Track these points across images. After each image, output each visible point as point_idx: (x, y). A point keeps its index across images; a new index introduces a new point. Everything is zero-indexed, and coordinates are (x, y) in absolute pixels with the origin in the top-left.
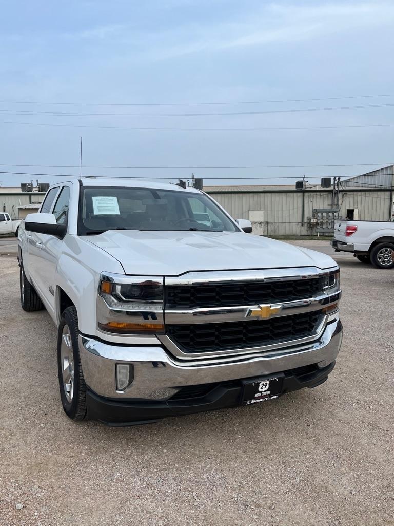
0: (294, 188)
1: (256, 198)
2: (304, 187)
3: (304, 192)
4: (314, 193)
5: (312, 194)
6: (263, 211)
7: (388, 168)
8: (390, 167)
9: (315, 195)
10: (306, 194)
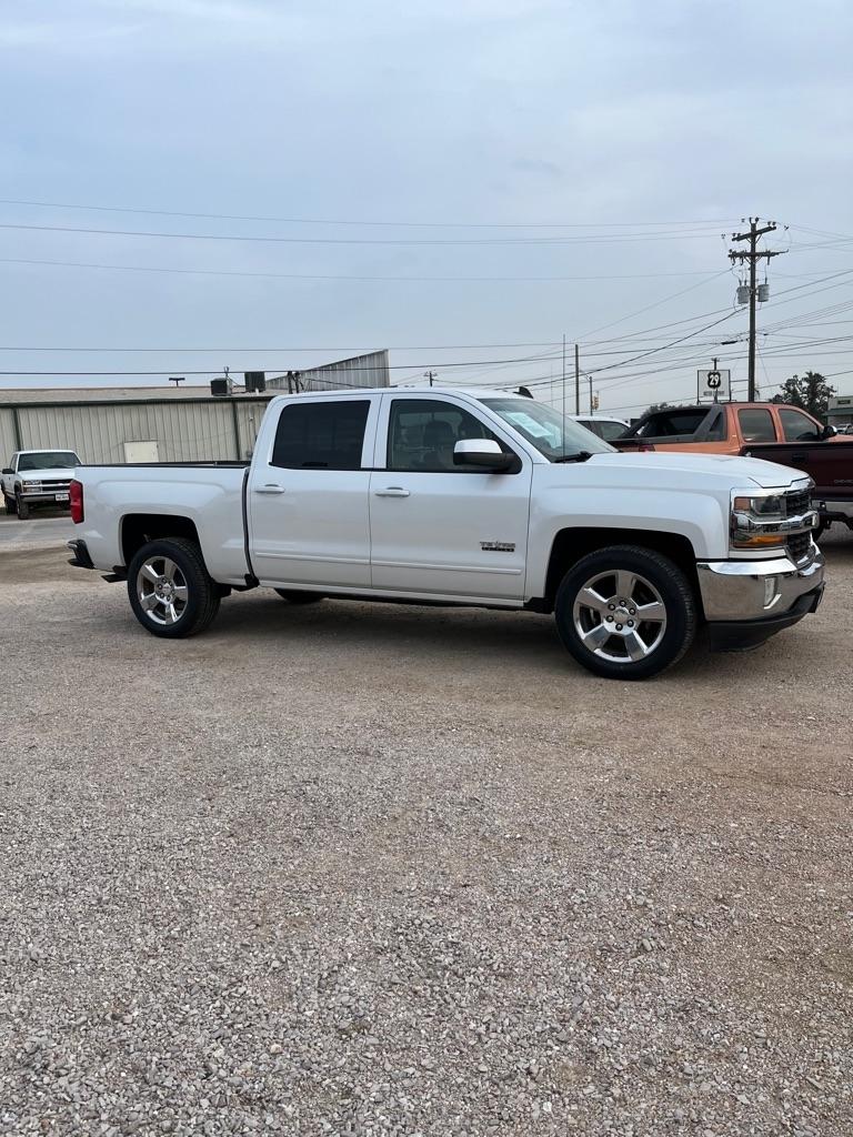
0: (208, 394)
1: (135, 415)
2: (229, 392)
3: (234, 401)
4: (254, 404)
5: (250, 405)
6: (155, 443)
7: (373, 354)
8: (378, 353)
9: (256, 408)
10: (239, 405)
